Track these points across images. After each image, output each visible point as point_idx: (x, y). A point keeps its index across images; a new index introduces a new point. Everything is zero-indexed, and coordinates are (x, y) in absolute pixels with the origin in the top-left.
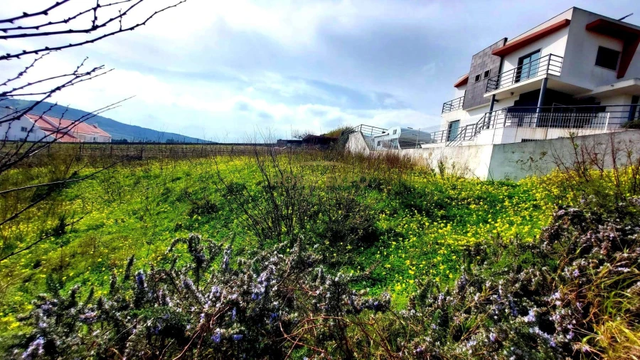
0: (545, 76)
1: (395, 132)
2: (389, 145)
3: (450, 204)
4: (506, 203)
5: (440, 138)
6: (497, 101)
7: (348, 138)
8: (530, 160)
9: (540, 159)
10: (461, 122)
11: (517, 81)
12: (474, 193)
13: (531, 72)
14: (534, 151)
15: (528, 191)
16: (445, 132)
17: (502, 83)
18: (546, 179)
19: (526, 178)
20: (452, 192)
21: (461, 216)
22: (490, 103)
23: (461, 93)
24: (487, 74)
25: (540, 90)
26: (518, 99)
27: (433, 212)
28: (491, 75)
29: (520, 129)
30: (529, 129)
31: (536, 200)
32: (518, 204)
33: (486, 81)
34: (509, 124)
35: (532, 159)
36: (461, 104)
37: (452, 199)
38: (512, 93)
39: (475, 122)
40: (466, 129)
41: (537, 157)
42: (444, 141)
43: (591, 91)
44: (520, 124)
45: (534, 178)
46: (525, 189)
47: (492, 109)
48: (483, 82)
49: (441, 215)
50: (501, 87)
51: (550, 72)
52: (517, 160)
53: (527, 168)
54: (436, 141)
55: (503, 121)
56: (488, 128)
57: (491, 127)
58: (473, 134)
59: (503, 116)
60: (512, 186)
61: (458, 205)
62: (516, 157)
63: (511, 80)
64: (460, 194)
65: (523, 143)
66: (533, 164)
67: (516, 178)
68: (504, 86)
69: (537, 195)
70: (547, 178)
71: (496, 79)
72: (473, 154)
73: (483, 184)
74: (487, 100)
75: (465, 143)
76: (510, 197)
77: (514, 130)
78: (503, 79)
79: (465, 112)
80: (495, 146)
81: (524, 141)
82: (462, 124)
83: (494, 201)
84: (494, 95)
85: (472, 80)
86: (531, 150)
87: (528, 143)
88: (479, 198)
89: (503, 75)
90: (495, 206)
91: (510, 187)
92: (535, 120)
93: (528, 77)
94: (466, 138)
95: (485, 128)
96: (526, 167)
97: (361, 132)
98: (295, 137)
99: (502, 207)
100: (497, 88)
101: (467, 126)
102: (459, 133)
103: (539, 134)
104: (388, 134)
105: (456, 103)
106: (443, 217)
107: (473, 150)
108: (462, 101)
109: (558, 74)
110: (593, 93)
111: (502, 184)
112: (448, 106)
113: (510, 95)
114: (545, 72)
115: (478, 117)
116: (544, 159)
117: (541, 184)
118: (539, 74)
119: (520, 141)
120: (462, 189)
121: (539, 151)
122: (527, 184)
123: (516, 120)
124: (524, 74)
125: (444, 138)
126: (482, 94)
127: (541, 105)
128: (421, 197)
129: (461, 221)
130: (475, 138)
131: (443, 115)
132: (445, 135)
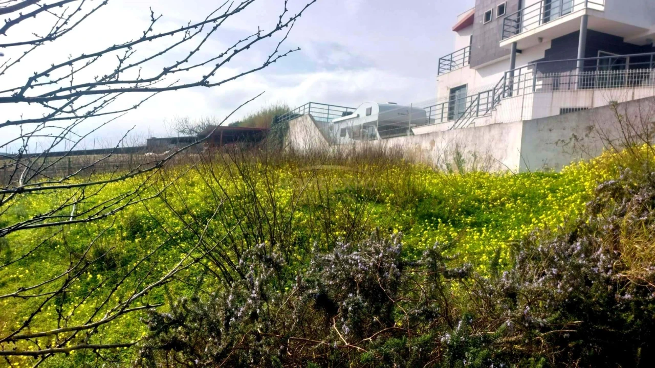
0: (583, 13)
1: (369, 112)
2: (361, 132)
3: (479, 208)
4: (549, 198)
5: (440, 116)
6: (520, 51)
7: (288, 128)
8: (573, 139)
9: (587, 135)
10: (469, 88)
11: (546, 20)
12: (507, 190)
13: (565, 7)
14: (577, 126)
15: (575, 181)
16: (447, 105)
17: (525, 24)
18: (594, 162)
19: (570, 164)
20: (478, 192)
21: (497, 221)
22: (511, 55)
23: (463, 41)
24: (501, 9)
25: (578, 32)
26: (549, 47)
27: (459, 220)
28: (508, 11)
29: (556, 94)
30: (568, 94)
31: (584, 190)
32: (563, 197)
33: (501, 21)
34: (540, 87)
35: (575, 136)
36: (467, 59)
37: (480, 201)
38: (541, 39)
39: (491, 88)
40: (478, 99)
41: (581, 134)
42: (445, 120)
43: (646, 30)
44: (555, 86)
45: (581, 164)
46: (570, 178)
47: (513, 66)
48: (496, 23)
49: (471, 221)
50: (524, 30)
51: (590, 6)
52: (556, 139)
53: (570, 151)
54: (434, 120)
55: (531, 82)
56: (511, 95)
57: (515, 93)
58: (490, 106)
59: (531, 76)
60: (555, 177)
61: (489, 208)
62: (555, 136)
63: (537, 18)
64: (488, 194)
65: (563, 116)
66: (578, 145)
67: (557, 166)
68: (529, 28)
69: (586, 183)
70: (596, 160)
71: (515, 17)
72: (497, 137)
73: (515, 177)
74: (505, 51)
75: (480, 122)
76: (553, 191)
77: (548, 95)
78: (525, 18)
79: (473, 71)
80: (525, 122)
81: (564, 111)
82: (471, 91)
83: (533, 198)
84: (515, 44)
85: (480, 20)
86: (574, 124)
87: (569, 116)
88: (515, 196)
89: (526, 11)
90: (536, 203)
91: (551, 179)
92: (576, 79)
93: (562, 14)
94: (480, 113)
95: (506, 94)
96: (569, 149)
97: (310, 116)
98: (183, 132)
99: (545, 204)
100: (517, 32)
101: (479, 94)
102: (468, 105)
103: (583, 99)
104: (358, 116)
105: (458, 58)
106: (473, 225)
107: (495, 132)
108: (467, 54)
109: (601, 8)
110: (650, 33)
111: (541, 176)
112: (445, 63)
113: (537, 42)
114: (583, 6)
115: (494, 79)
116: (591, 135)
117: (589, 169)
118: (576, 9)
119: (558, 113)
120: (489, 188)
121: (583, 125)
122: (572, 173)
123: (550, 80)
124: (555, 11)
125: (446, 115)
126: (497, 42)
127: (581, 57)
128: (440, 203)
129: (497, 226)
130: (494, 113)
131: (439, 78)
132: (446, 110)
